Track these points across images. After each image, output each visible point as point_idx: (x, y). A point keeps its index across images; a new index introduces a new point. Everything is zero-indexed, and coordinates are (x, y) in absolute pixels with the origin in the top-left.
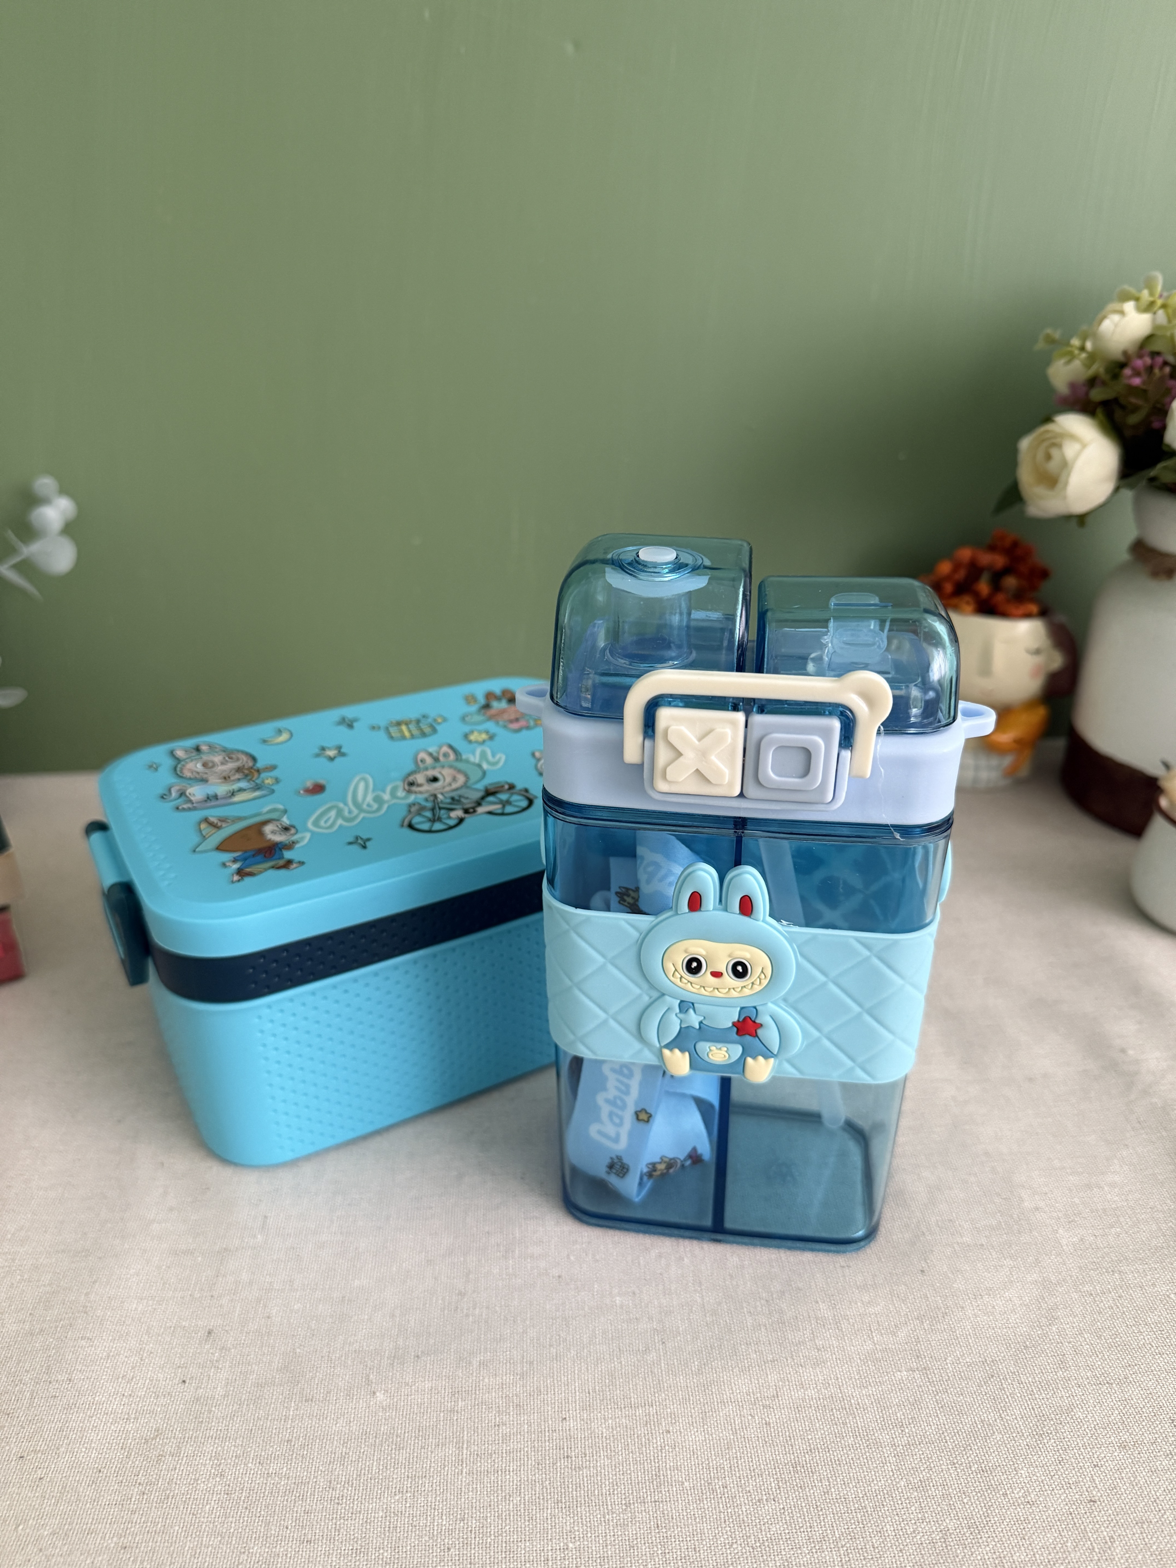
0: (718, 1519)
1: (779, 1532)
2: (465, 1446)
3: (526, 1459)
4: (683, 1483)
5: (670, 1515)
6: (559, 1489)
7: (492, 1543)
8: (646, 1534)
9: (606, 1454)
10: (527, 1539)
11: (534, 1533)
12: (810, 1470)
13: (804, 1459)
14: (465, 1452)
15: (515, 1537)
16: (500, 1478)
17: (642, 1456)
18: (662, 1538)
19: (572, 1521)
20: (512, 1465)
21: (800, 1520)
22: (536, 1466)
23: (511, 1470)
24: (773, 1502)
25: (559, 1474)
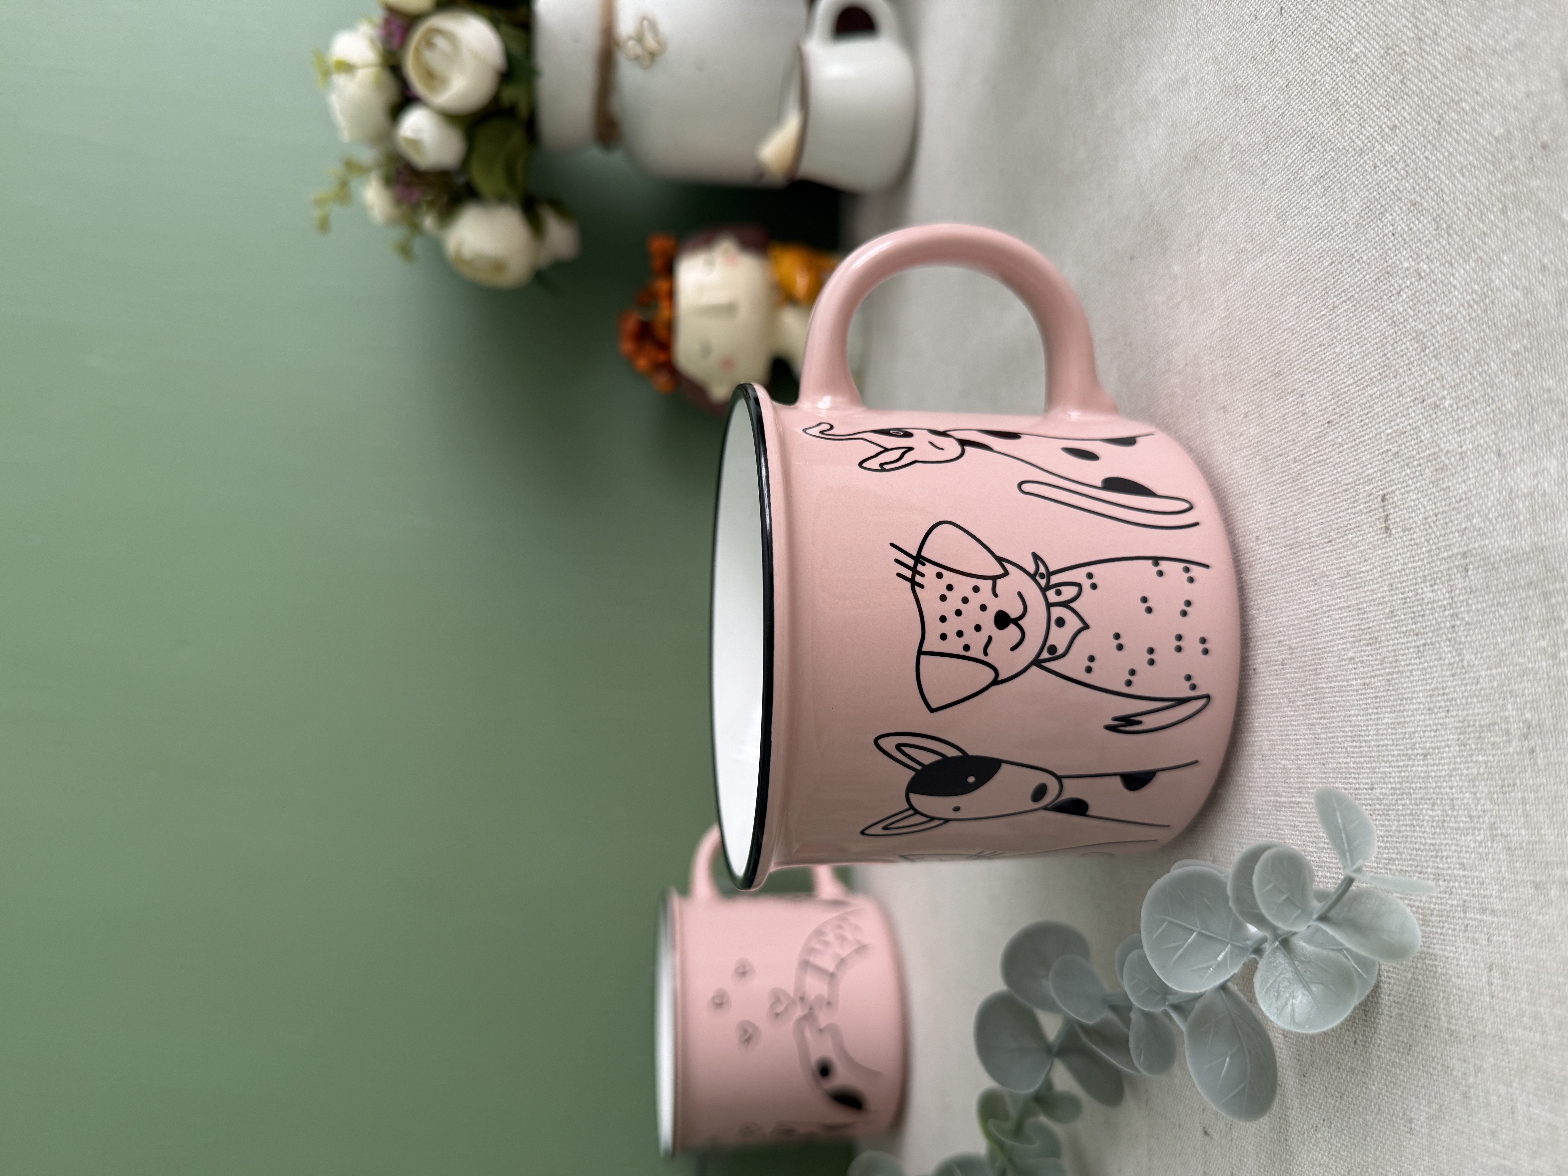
0: (1320, 464)
1: (1327, 385)
2: (1278, 799)
3: (1287, 719)
4: (1295, 514)
5: (1319, 526)
6: (1307, 673)
7: (1353, 760)
8: (1337, 556)
9: (1279, 616)
10: (1348, 713)
11: (1343, 704)
12: (1277, 356)
13: (1269, 366)
14: (1283, 799)
15: (1347, 729)
16: (1302, 752)
17: (1278, 569)
18: (1339, 535)
19: (1330, 655)
20: (1291, 737)
21: (1316, 361)
22: (1291, 704)
23: (1295, 737)
24: (1303, 398)
25: (1296, 675)
